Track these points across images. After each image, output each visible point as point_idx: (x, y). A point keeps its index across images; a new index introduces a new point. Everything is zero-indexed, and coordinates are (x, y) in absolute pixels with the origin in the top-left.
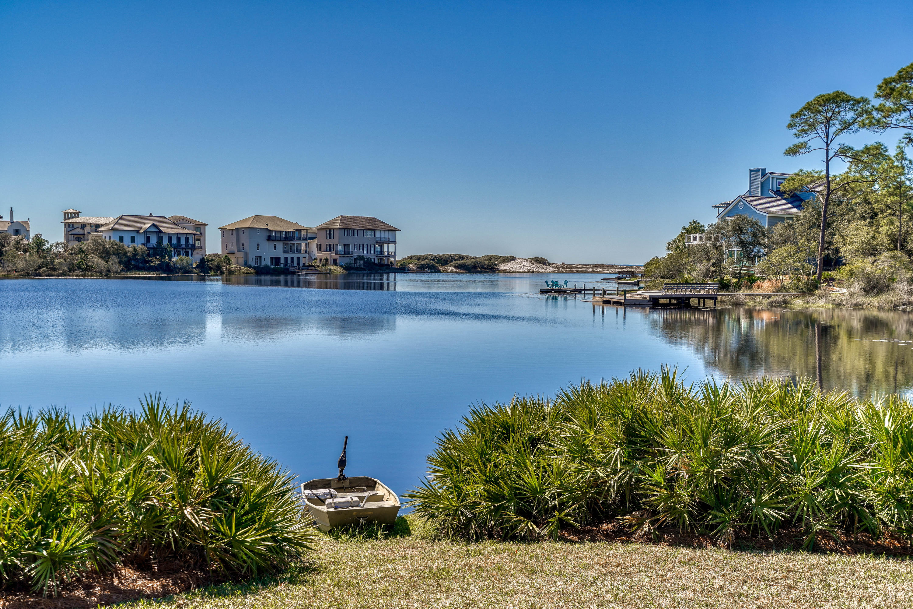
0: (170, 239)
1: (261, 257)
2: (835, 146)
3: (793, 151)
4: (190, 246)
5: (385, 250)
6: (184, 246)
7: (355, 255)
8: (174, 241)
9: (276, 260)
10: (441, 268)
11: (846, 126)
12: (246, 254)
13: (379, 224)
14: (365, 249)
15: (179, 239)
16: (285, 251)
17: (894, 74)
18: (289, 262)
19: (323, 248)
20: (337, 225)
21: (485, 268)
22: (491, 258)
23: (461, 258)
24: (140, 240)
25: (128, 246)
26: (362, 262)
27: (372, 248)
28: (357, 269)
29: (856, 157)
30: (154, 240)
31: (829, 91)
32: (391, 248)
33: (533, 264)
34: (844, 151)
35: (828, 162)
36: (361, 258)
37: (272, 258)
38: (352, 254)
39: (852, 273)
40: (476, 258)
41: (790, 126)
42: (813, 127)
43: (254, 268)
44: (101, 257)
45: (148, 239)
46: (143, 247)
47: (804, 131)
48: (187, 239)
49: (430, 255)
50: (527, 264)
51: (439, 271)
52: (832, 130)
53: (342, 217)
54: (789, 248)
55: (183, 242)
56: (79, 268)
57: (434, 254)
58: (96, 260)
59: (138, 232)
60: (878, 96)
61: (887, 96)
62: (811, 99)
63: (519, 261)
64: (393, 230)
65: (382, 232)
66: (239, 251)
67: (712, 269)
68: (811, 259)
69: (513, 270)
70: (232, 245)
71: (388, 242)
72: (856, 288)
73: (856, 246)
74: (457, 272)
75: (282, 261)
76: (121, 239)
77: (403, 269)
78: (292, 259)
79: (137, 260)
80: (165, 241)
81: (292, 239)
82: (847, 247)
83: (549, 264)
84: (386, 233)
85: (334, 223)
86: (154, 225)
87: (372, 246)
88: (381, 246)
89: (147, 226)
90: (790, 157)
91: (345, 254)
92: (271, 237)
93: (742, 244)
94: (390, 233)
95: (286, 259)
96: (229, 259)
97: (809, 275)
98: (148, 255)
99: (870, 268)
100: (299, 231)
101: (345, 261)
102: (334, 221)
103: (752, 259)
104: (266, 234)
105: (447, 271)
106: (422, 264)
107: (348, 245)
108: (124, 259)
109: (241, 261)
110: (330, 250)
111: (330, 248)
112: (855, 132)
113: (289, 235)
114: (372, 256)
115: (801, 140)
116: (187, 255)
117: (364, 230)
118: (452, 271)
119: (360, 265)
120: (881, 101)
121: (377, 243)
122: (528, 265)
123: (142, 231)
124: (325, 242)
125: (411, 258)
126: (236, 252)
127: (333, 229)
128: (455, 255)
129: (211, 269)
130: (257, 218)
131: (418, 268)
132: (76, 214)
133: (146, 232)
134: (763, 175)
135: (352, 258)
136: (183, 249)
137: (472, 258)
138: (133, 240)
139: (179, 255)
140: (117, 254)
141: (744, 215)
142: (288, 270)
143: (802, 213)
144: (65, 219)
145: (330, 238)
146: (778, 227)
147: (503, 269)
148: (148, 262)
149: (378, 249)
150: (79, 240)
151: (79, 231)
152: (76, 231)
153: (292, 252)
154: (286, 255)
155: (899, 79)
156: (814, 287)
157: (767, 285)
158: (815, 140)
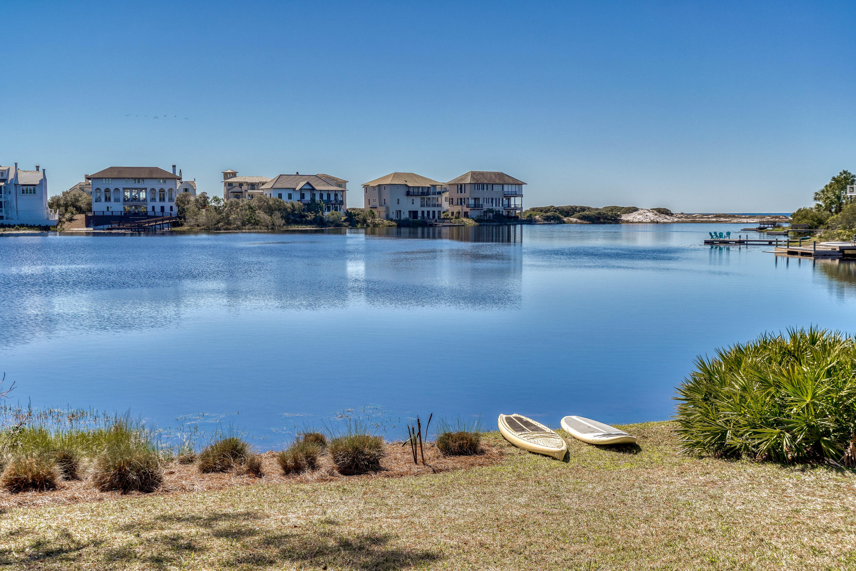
0: (321, 196)
1: (400, 211)
4: (339, 202)
5: (512, 203)
6: (333, 202)
7: (485, 208)
8: (325, 198)
9: (414, 214)
10: (565, 219)
12: (388, 209)
13: (506, 178)
14: (494, 202)
15: (329, 196)
16: (422, 206)
18: (426, 215)
19: (455, 202)
20: (468, 180)
21: (609, 219)
22: (612, 209)
23: (583, 209)
24: (296, 197)
25: (287, 202)
26: (491, 214)
27: (501, 202)
28: (487, 221)
30: (308, 197)
32: (518, 200)
33: (656, 215)
36: (491, 211)
37: (410, 212)
38: (482, 207)
40: (597, 209)
43: (395, 221)
44: (266, 212)
45: (303, 196)
46: (300, 203)
48: (336, 195)
49: (552, 207)
50: (650, 214)
51: (564, 222)
53: (473, 174)
55: (332, 198)
56: (249, 222)
57: (556, 206)
58: (262, 215)
63: (642, 211)
64: (520, 184)
65: (510, 186)
66: (381, 205)
69: (637, 220)
70: (374, 200)
71: (515, 195)
74: (580, 223)
75: (420, 214)
76: (280, 196)
77: (530, 221)
78: (428, 212)
79: (295, 215)
80: (317, 198)
81: (428, 194)
83: (672, 215)
84: (514, 186)
85: (465, 178)
86: (308, 183)
87: (501, 199)
88: (509, 200)
89: (302, 184)
91: (475, 207)
92: (410, 192)
94: (517, 186)
95: (423, 212)
96: (373, 213)
98: (304, 210)
100: (434, 186)
101: (476, 213)
102: (466, 175)
104: (405, 190)
105: (571, 222)
106: (547, 216)
107: (479, 199)
108: (284, 214)
109: (383, 214)
110: (461, 204)
111: (461, 202)
113: (425, 190)
114: (500, 208)
116: (336, 210)
117: (493, 184)
118: (576, 223)
119: (490, 217)
121: (505, 196)
123: (297, 189)
124: (456, 196)
125: (533, 210)
126: (378, 206)
127: (465, 184)
128: (577, 207)
129: (358, 222)
130: (396, 175)
131: (545, 220)
132: (234, 175)
133: (301, 189)
135: (482, 211)
136: (332, 205)
137: (593, 209)
138: (290, 196)
139: (329, 210)
140: (279, 210)
142: (426, 223)
144: (225, 179)
145: (461, 192)
147: (626, 219)
148: (304, 216)
149: (506, 202)
150: (237, 197)
151: (237, 189)
152: (235, 189)
153: (428, 205)
154: (423, 209)
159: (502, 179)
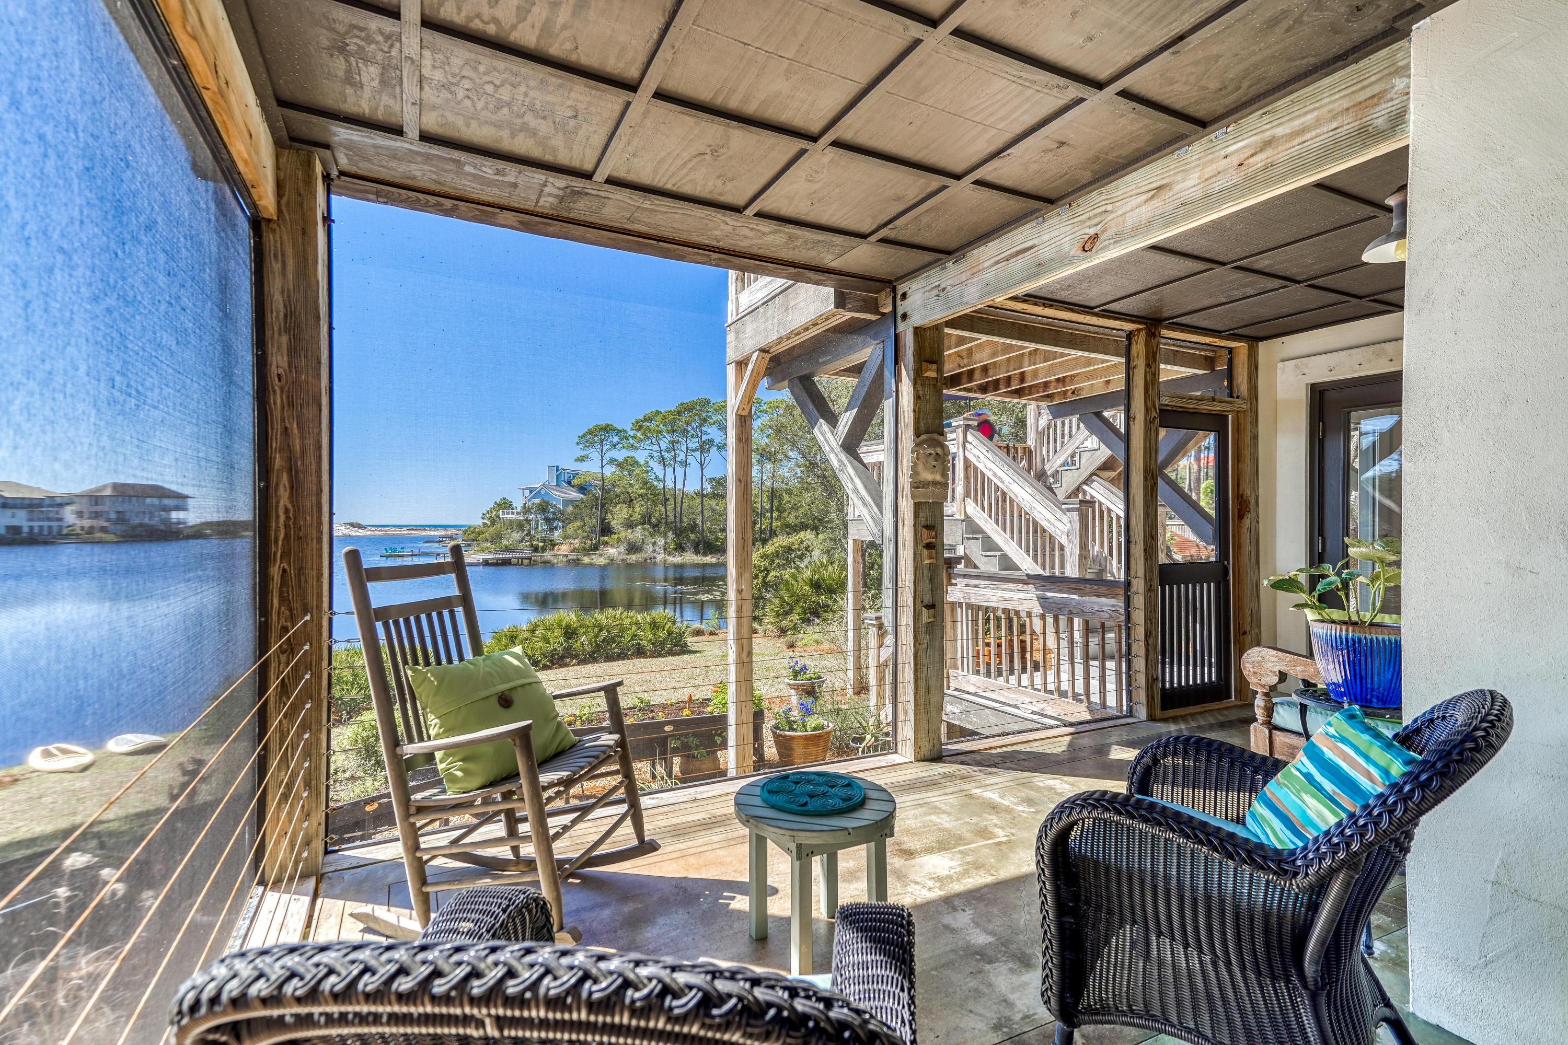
2: (607, 458)
3: (581, 459)
5: (173, 517)
7: (134, 522)
11: (614, 446)
13: (165, 491)
14: (147, 516)
16: (30, 520)
17: (641, 418)
18: (36, 531)
19: (86, 515)
20: (108, 492)
26: (142, 529)
27: (156, 516)
29: (620, 465)
31: (603, 423)
32: (181, 515)
34: (612, 461)
35: (602, 468)
36: (141, 525)
37: (7, 527)
38: (129, 521)
39: (619, 539)
41: (578, 444)
42: (592, 444)
47: (587, 447)
52: (605, 449)
53: (115, 486)
54: (578, 524)
60: (632, 429)
61: (638, 430)
62: (591, 427)
64: (184, 498)
65: (170, 500)
68: (593, 530)
71: (178, 508)
72: (622, 549)
73: (621, 521)
75: (25, 530)
77: (197, 536)
78: (41, 527)
81: (40, 506)
82: (615, 522)
84: (175, 500)
85: (103, 490)
87: (156, 513)
88: (168, 514)
90: (578, 463)
91: (118, 521)
92: (7, 505)
93: (545, 519)
94: (180, 500)
95: (31, 527)
97: (592, 541)
99: (630, 536)
100: (51, 497)
101: (120, 528)
102: (104, 487)
103: (552, 529)
107: (124, 512)
110: (96, 518)
111: (96, 515)
112: (619, 450)
113: (36, 502)
114: (155, 523)
115: (585, 453)
117: (145, 497)
119: (140, 532)
120: (634, 433)
121: (162, 510)
124: (87, 509)
127: (102, 496)
134: (558, 470)
135: (129, 526)
141: (546, 499)
143: (585, 499)
145: (96, 505)
146: (570, 508)
149: (164, 516)
153: (40, 520)
154: (31, 524)
155: (645, 420)
156: (595, 548)
157: (564, 549)
158: (594, 454)
159: (159, 492)
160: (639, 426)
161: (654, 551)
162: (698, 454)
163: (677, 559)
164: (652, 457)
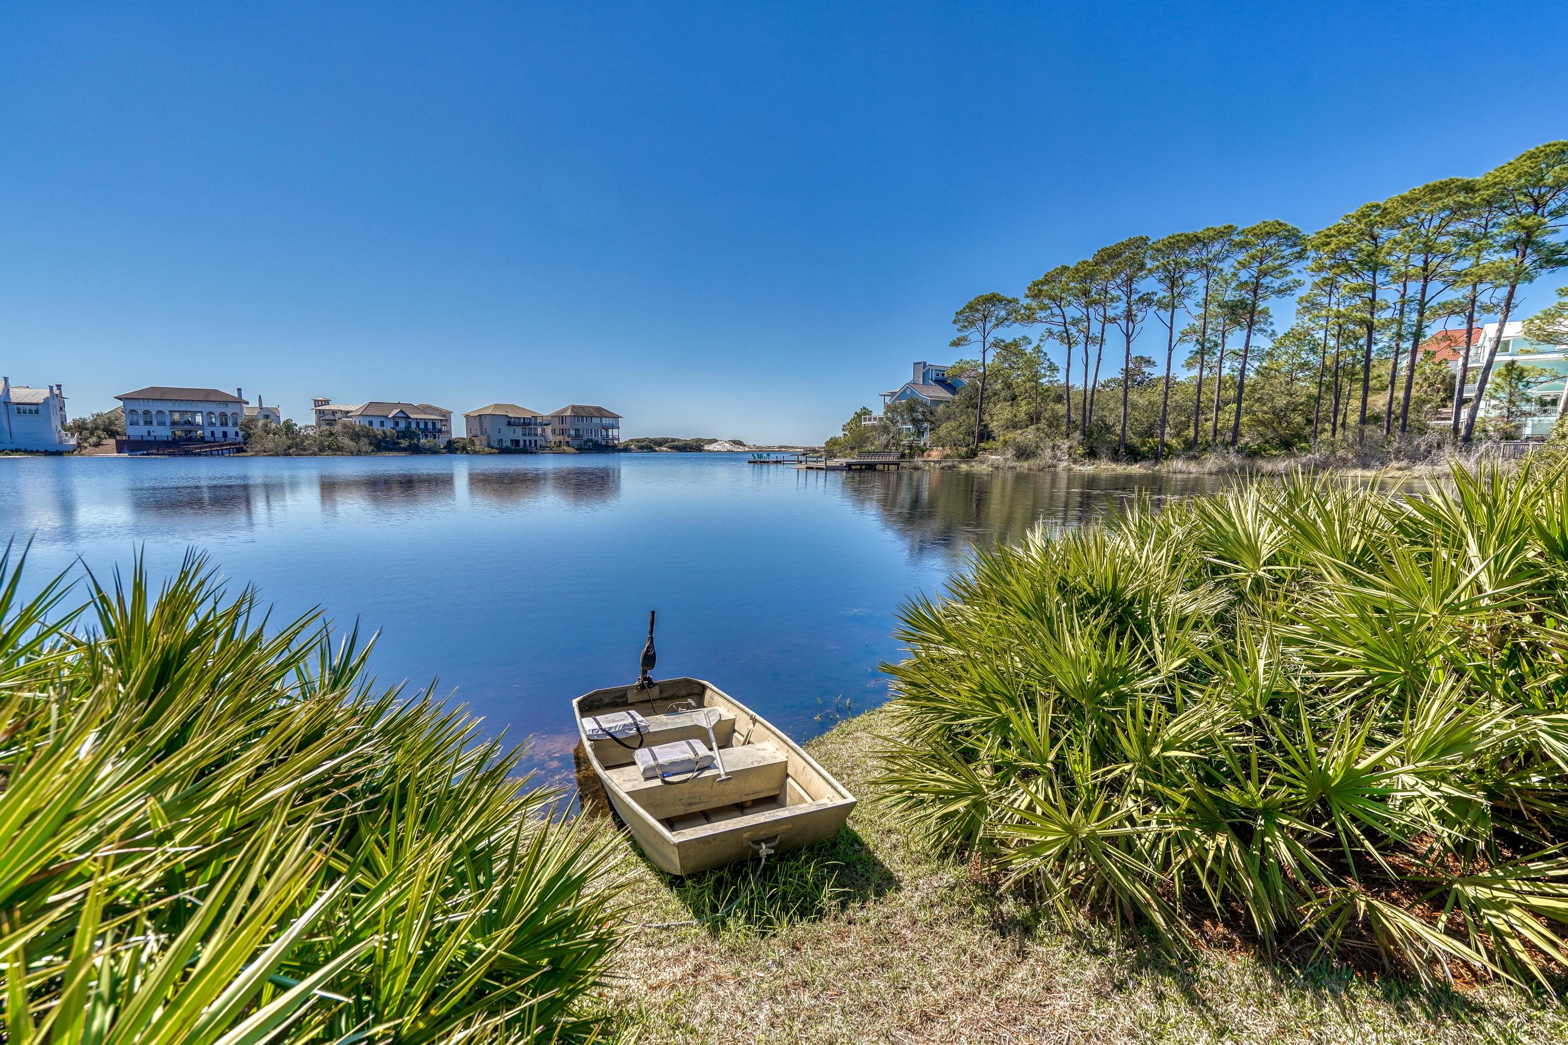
0: (418, 424)
1: (502, 439)
2: (990, 339)
3: (955, 344)
4: (437, 430)
5: (610, 433)
6: (431, 430)
7: (585, 438)
8: (422, 426)
9: (517, 442)
10: (657, 449)
11: (1000, 322)
12: (489, 437)
13: (605, 412)
14: (594, 432)
15: (426, 424)
16: (524, 435)
17: (1041, 278)
18: (528, 444)
19: (557, 432)
20: (569, 413)
21: (693, 449)
22: (698, 440)
23: (674, 440)
24: (389, 425)
25: (378, 429)
26: (591, 444)
27: (599, 432)
28: (587, 450)
29: (1006, 348)
30: (402, 425)
31: (987, 293)
32: (615, 432)
33: (732, 445)
34: (997, 343)
35: (984, 352)
36: (591, 440)
37: (512, 441)
38: (582, 436)
39: (1005, 443)
40: (685, 440)
41: (955, 322)
42: (972, 323)
43: (497, 449)
44: (352, 438)
45: (397, 424)
46: (392, 430)
47: (965, 327)
48: (434, 424)
49: (648, 438)
50: (726, 445)
51: (656, 451)
52: (988, 326)
53: (573, 407)
54: (954, 424)
55: (430, 426)
56: (329, 448)
57: (651, 437)
58: (346, 442)
59: (386, 417)
60: (1027, 296)
61: (1035, 296)
62: (972, 299)
63: (720, 442)
64: (617, 417)
65: (608, 419)
66: (482, 434)
67: (892, 441)
68: (970, 433)
69: (716, 450)
70: (476, 429)
71: (613, 427)
72: (1010, 453)
73: (1002, 422)
74: (670, 452)
75: (522, 443)
76: (371, 423)
77: (626, 449)
78: (530, 440)
79: (387, 442)
80: (413, 426)
81: (529, 424)
82: (995, 423)
83: (745, 445)
84: (611, 419)
85: (566, 411)
86: (401, 411)
87: (599, 430)
88: (607, 431)
89: (395, 412)
91: (576, 436)
92: (510, 423)
93: (915, 421)
94: (614, 419)
95: (525, 440)
96: (473, 440)
97: (968, 445)
98: (398, 438)
99: (1019, 438)
100: (536, 417)
101: (577, 443)
103: (920, 433)
104: (507, 420)
105: (662, 451)
106: (642, 446)
107: (579, 429)
108: (373, 440)
109: (485, 443)
110: (563, 434)
111: (563, 432)
112: (1009, 326)
113: (527, 421)
114: (599, 438)
115: (963, 334)
116: (435, 437)
117: (591, 417)
118: (666, 451)
119: (590, 446)
120: (1029, 301)
121: (603, 427)
122: (728, 446)
123: (390, 416)
124: (558, 427)
125: (632, 441)
126: (480, 435)
127: (565, 416)
128: (668, 438)
129: (457, 448)
130: (497, 406)
131: (639, 448)
132: (327, 402)
133: (394, 417)
134: (924, 367)
135: (582, 439)
136: (430, 432)
137: (682, 440)
138: (382, 424)
139: (426, 436)
140: (367, 436)
141: (914, 397)
143: (957, 397)
144: (316, 406)
145: (562, 423)
146: (941, 407)
147: (707, 449)
148: (397, 443)
149: (604, 433)
150: (330, 424)
151: (330, 417)
152: (327, 417)
153: (530, 435)
154: (525, 437)
155: (1046, 282)
156: (972, 455)
157: (935, 454)
158: (974, 334)
159: (600, 412)
160: (1036, 292)
161: (1055, 456)
162: (1123, 323)
163: (1088, 469)
164: (1051, 333)
